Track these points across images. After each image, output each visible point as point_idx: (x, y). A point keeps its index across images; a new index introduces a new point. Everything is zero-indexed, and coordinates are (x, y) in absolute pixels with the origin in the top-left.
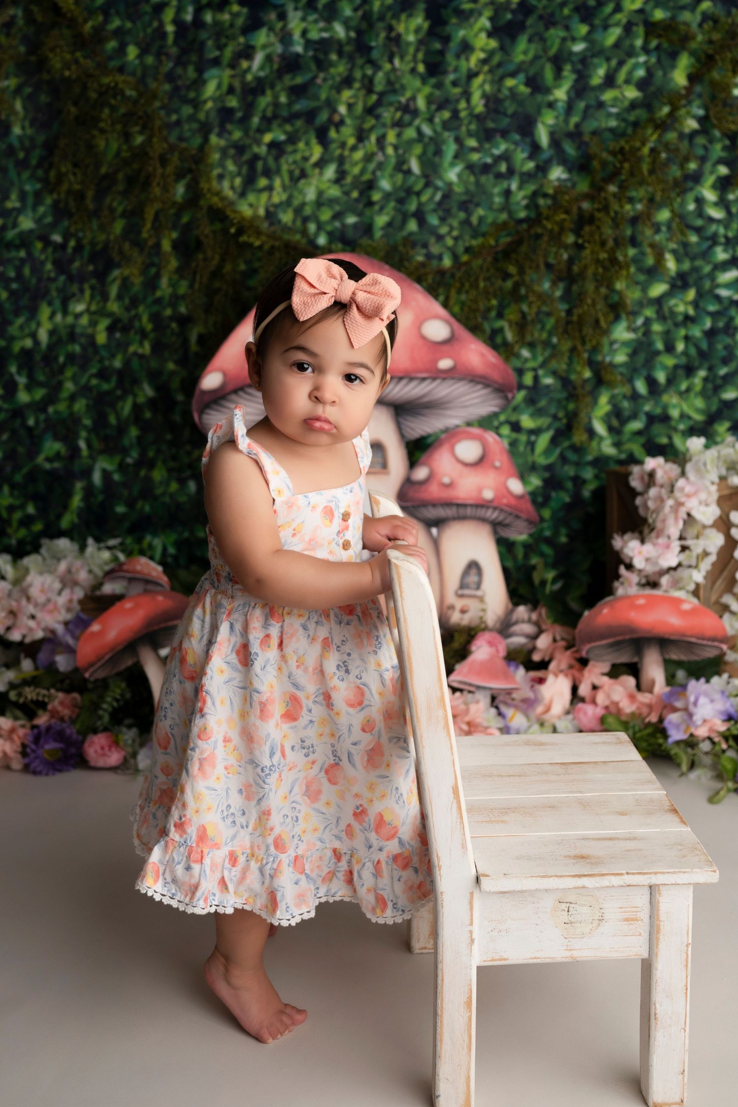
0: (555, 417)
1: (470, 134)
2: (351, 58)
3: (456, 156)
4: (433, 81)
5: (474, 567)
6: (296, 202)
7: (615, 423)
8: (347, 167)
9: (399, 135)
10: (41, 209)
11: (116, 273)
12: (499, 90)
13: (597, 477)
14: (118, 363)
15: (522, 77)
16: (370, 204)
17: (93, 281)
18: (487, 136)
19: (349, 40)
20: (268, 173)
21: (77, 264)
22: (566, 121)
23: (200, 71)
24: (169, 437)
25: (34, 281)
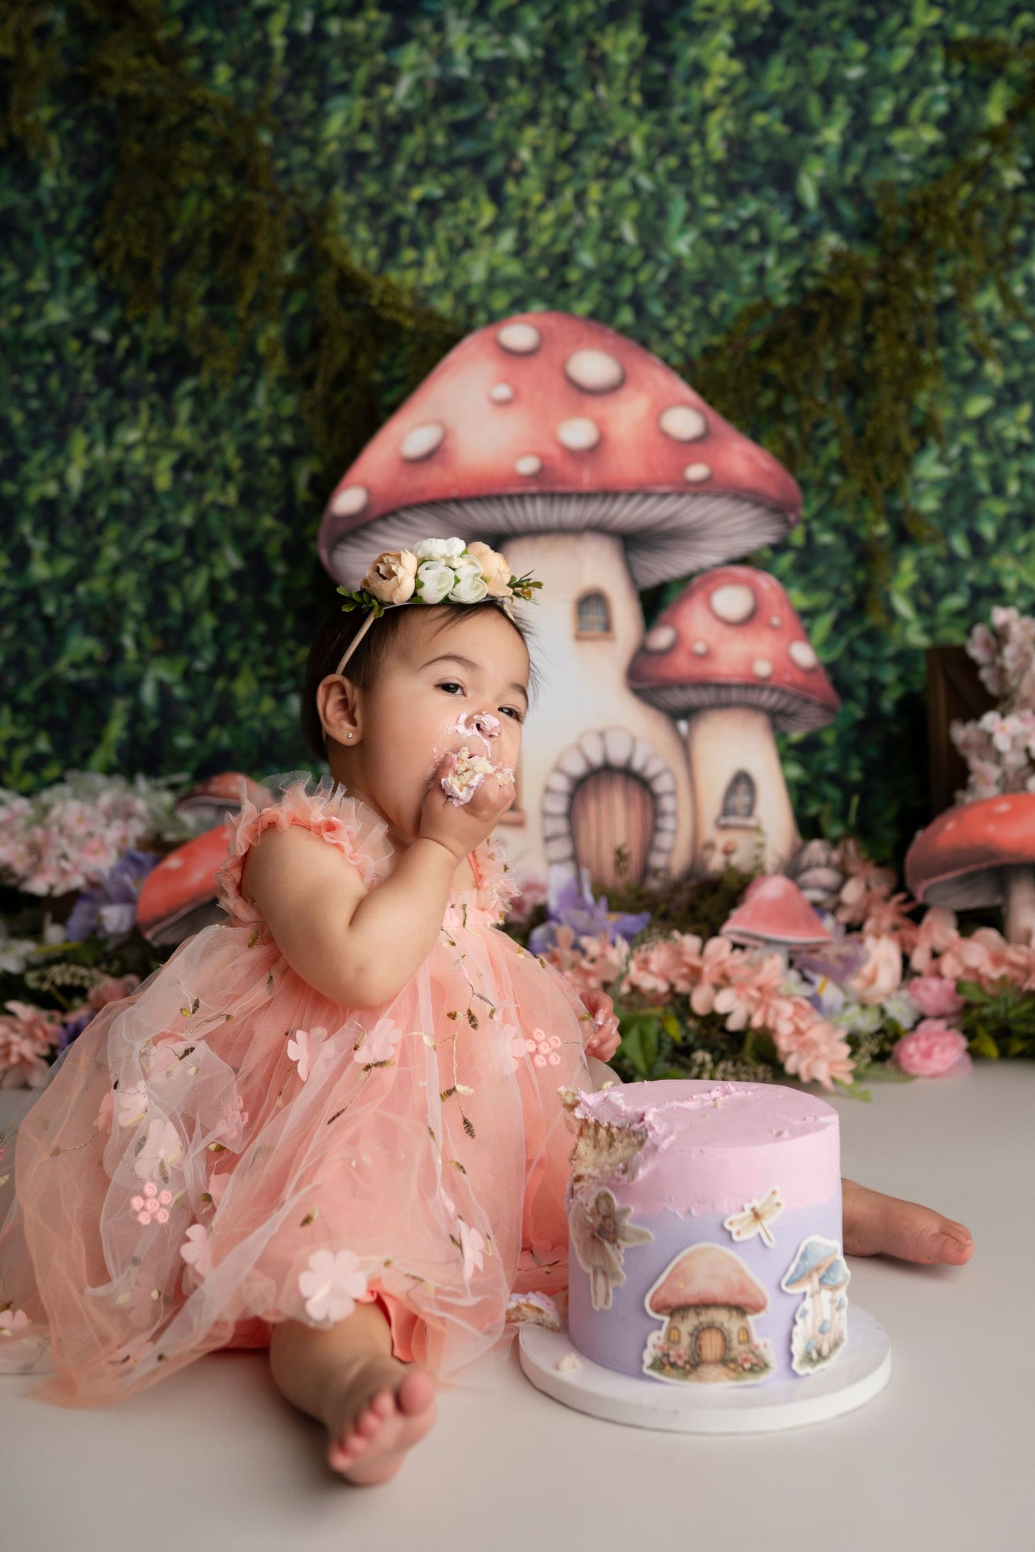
0: (838, 592)
1: (706, 189)
2: (537, 85)
3: (689, 219)
4: (653, 116)
5: (742, 781)
6: (458, 283)
7: (925, 599)
8: (531, 233)
9: (606, 190)
10: (80, 293)
11: (189, 384)
12: (746, 129)
13: (902, 679)
14: (186, 518)
15: (777, 112)
16: (564, 285)
17: (154, 397)
18: (730, 192)
19: (535, 61)
20: (416, 242)
21: (130, 373)
22: (841, 172)
23: (321, 98)
24: (261, 628)
25: (63, 398)
